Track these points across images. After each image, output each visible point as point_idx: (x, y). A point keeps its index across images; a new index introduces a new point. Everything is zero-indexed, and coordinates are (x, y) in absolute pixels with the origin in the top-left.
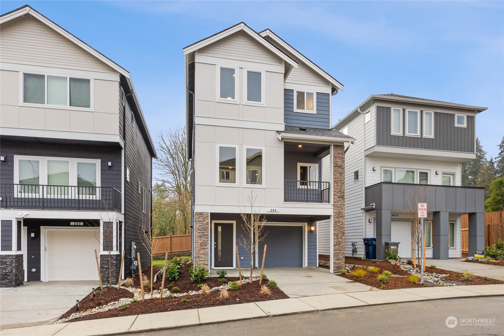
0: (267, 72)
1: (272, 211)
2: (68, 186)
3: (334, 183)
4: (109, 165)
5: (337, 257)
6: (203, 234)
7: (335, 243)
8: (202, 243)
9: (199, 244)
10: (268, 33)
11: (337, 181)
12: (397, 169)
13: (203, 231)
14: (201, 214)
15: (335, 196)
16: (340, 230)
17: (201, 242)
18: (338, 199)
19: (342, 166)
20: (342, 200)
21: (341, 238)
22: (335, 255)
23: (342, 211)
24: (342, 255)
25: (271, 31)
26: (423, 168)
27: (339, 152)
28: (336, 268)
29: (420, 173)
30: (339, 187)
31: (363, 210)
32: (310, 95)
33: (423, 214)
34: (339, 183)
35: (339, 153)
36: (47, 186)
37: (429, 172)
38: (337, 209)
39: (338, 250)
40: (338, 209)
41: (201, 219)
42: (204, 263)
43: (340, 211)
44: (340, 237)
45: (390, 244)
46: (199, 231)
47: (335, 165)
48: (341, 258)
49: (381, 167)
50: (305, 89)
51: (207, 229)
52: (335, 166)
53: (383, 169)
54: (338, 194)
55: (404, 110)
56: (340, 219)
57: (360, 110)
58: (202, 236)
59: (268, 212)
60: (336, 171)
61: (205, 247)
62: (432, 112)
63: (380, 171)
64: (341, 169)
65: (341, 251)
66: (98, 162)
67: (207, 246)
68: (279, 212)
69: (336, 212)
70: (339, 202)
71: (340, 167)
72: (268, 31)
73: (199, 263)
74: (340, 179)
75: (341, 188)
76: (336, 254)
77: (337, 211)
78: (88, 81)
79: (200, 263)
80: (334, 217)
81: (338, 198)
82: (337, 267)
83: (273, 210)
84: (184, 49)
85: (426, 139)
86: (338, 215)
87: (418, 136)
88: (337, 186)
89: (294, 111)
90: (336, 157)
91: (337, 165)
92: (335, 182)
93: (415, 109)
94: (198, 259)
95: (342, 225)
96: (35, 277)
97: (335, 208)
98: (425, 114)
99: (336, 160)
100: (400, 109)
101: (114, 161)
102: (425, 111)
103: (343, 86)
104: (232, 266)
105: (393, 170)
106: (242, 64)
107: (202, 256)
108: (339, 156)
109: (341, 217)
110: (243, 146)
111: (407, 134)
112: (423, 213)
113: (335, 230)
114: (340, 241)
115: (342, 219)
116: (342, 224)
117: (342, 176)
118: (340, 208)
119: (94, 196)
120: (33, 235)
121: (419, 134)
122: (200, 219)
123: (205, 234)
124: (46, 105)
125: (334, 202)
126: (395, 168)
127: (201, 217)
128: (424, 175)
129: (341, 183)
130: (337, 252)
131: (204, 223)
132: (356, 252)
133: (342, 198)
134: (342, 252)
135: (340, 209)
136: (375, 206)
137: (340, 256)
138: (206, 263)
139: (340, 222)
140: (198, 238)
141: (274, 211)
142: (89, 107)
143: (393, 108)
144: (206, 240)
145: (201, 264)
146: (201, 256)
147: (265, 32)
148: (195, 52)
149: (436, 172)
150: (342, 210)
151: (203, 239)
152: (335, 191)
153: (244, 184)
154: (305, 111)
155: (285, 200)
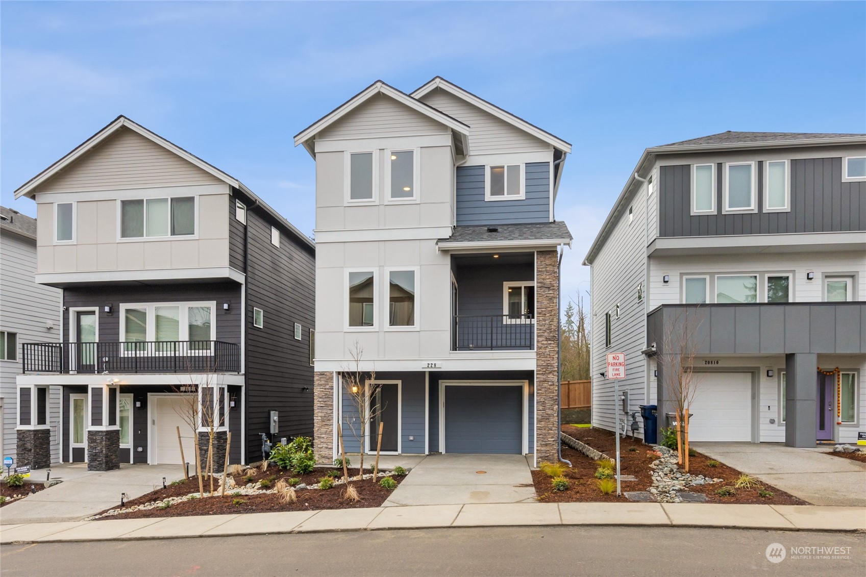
0: (423, 149)
1: (430, 366)
2: (179, 342)
3: (538, 315)
4: (225, 308)
5: (543, 441)
6: (326, 403)
7: (540, 417)
8: (324, 417)
9: (320, 418)
10: (438, 83)
11: (544, 313)
12: (716, 276)
13: (326, 400)
14: (322, 374)
15: (539, 338)
16: (549, 395)
17: (323, 415)
18: (545, 342)
19: (554, 286)
20: (554, 344)
21: (551, 409)
22: (539, 438)
23: (552, 362)
24: (552, 438)
25: (442, 79)
26: (777, 268)
27: (548, 262)
28: (541, 460)
29: (770, 278)
30: (547, 322)
31: (644, 355)
32: (514, 169)
33: (617, 372)
34: (548, 315)
35: (547, 265)
36: (155, 342)
37: (791, 276)
38: (543, 359)
39: (545, 429)
40: (546, 359)
41: (323, 382)
42: (326, 446)
43: (549, 362)
44: (548, 406)
45: (672, 417)
46: (320, 400)
47: (539, 285)
48: (550, 442)
49: (682, 274)
50: (505, 161)
51: (330, 396)
52: (540, 287)
53: (685, 277)
54: (546, 334)
55: (720, 166)
56: (549, 376)
57: (639, 176)
58: (323, 406)
59: (423, 368)
60: (541, 295)
61: (327, 423)
62: (786, 161)
63: (679, 282)
64: (551, 292)
65: (551, 430)
66: (212, 305)
67: (331, 421)
68: (441, 368)
69: (541, 364)
70: (547, 347)
71: (549, 288)
72: (438, 80)
73: (319, 446)
74: (549, 309)
75: (551, 323)
76: (541, 436)
77: (543, 362)
78: (192, 199)
79: (321, 446)
80: (538, 373)
81: (546, 340)
82: (542, 457)
83: (432, 364)
84: (294, 137)
85: (770, 214)
86: (545, 370)
87: (753, 210)
88: (544, 321)
89: (486, 200)
90: (541, 271)
91: (543, 285)
92: (540, 313)
93: (747, 161)
94: (319, 440)
95: (552, 387)
96: (141, 459)
97: (540, 357)
98: (769, 165)
99: (542, 277)
100: (711, 164)
101: (232, 302)
102: (768, 162)
103: (571, 145)
104: (397, 450)
105: (708, 277)
106: (383, 144)
107: (324, 436)
108: (548, 269)
109: (550, 372)
110: (385, 268)
111: (727, 209)
112: (617, 370)
113: (540, 395)
114: (549, 413)
115: (553, 376)
116: (553, 385)
117: (553, 303)
118: (550, 357)
119: (209, 351)
120: (138, 404)
121: (753, 207)
122: (321, 381)
123: (329, 403)
124: (145, 238)
125: (539, 348)
126: (712, 275)
127: (322, 379)
128: (779, 283)
129: (551, 316)
130: (544, 431)
131: (327, 387)
132: (638, 430)
133: (552, 341)
134: (552, 432)
135: (549, 359)
136: (657, 347)
137: (549, 439)
138: (330, 447)
139: (548, 382)
140: (318, 409)
141: (433, 366)
142: (193, 234)
143: (695, 165)
144: (329, 412)
145: (322, 448)
146: (322, 436)
147: (433, 82)
148: (314, 137)
149: (808, 274)
150: (553, 360)
151: (325, 411)
152: (540, 330)
153: (386, 326)
154: (506, 197)
155: (454, 348)
